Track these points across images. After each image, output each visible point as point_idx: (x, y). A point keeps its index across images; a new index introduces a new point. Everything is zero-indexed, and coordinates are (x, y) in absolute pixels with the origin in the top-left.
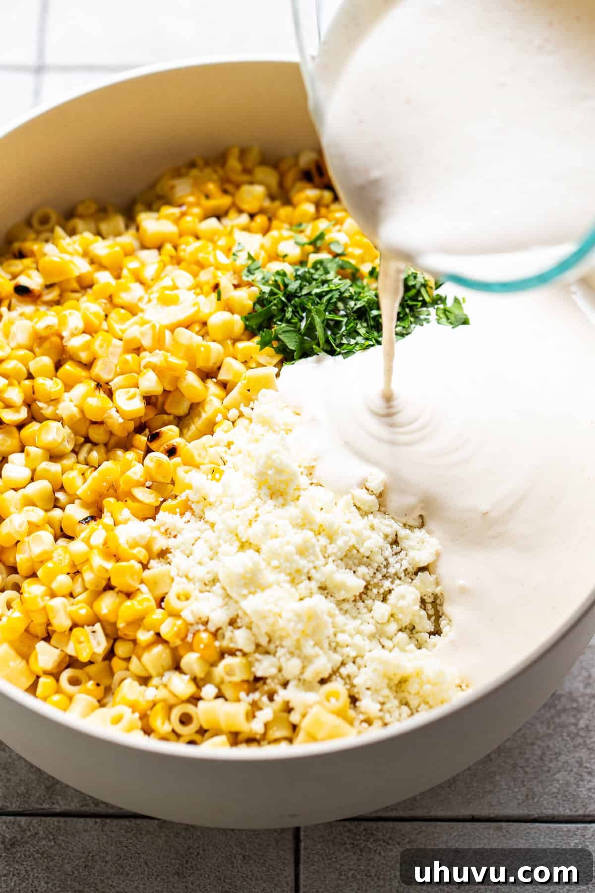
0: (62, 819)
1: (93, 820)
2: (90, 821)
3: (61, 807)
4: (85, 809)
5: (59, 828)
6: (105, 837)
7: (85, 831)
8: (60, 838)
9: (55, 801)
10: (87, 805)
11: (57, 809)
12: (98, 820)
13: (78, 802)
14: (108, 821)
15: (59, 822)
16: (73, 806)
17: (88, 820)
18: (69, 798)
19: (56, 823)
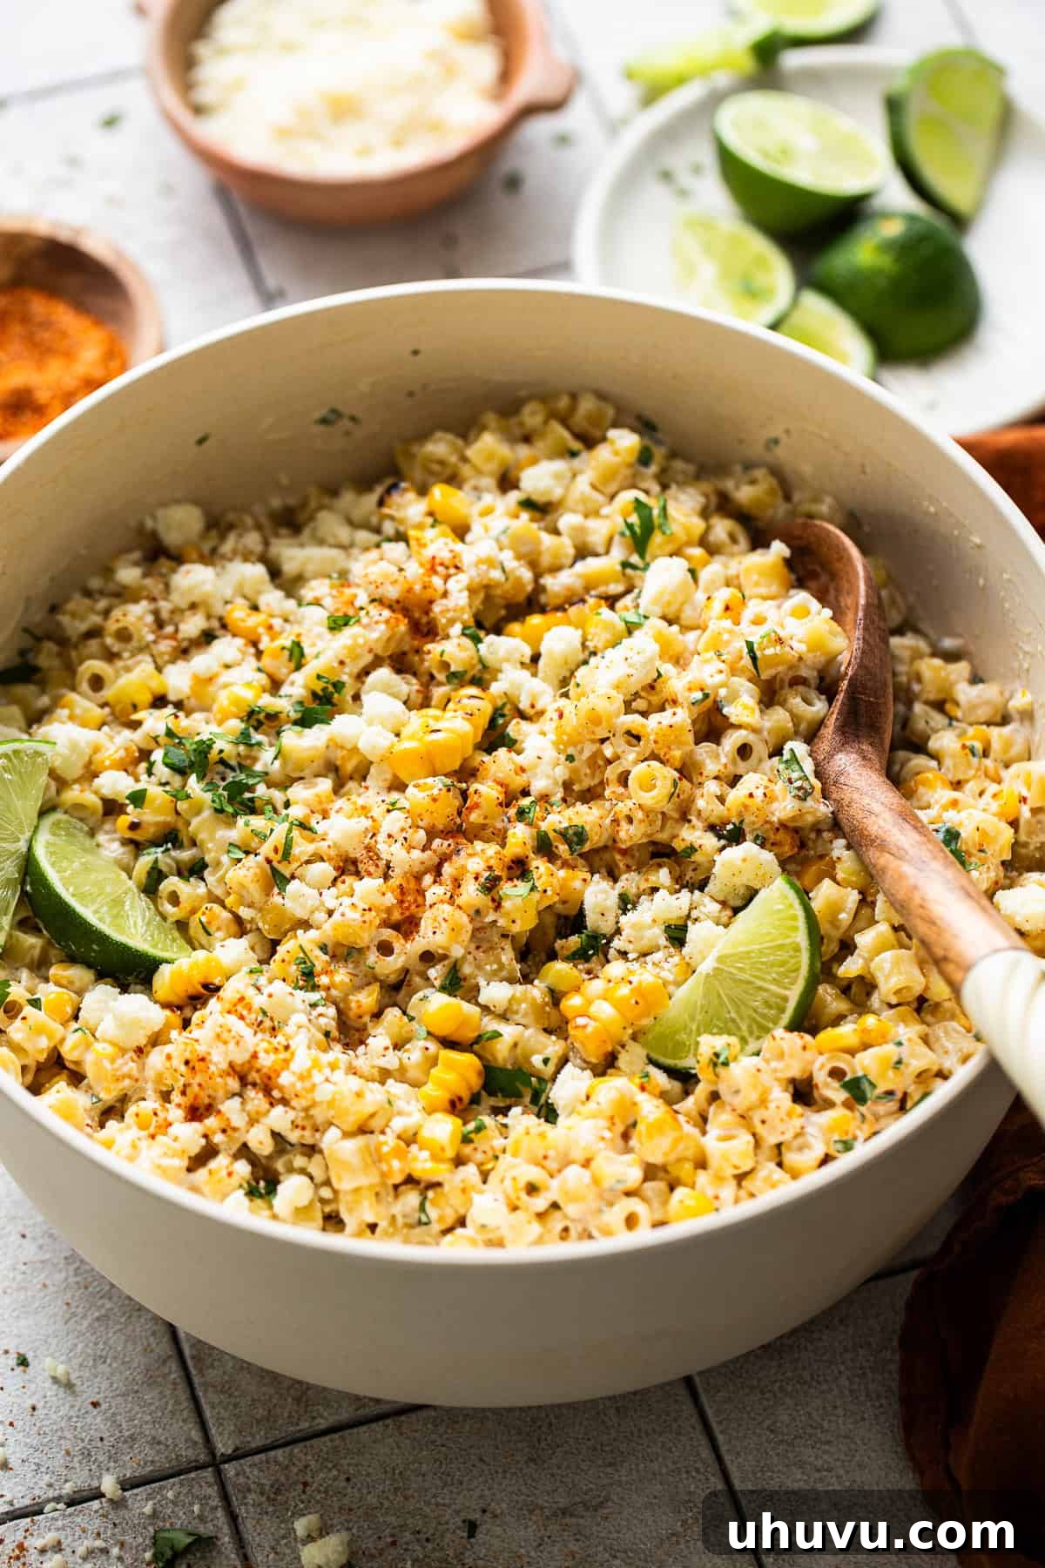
0: (336, 1436)
1: (381, 1423)
2: (377, 1427)
3: (326, 1419)
4: (361, 1412)
5: (336, 1450)
6: (407, 1441)
7: (375, 1442)
8: (343, 1462)
9: (314, 1414)
10: (364, 1406)
11: (322, 1424)
12: (388, 1421)
13: (350, 1405)
14: (403, 1418)
15: (331, 1441)
16: (345, 1415)
17: (374, 1426)
18: (335, 1405)
19: (329, 1444)
